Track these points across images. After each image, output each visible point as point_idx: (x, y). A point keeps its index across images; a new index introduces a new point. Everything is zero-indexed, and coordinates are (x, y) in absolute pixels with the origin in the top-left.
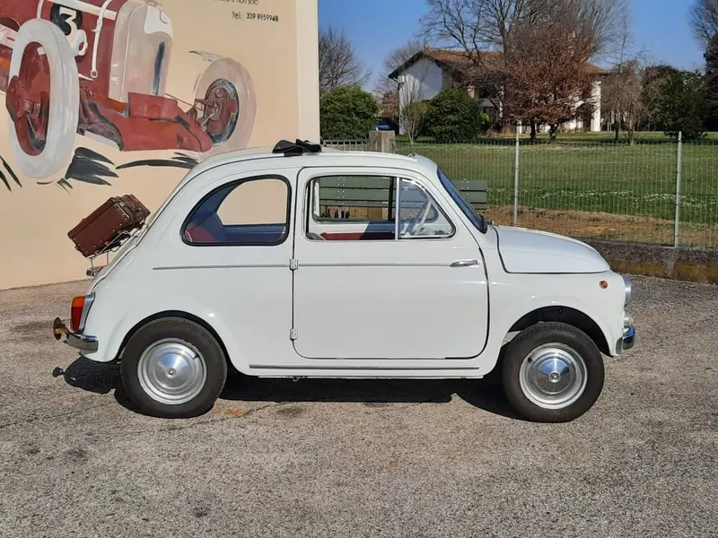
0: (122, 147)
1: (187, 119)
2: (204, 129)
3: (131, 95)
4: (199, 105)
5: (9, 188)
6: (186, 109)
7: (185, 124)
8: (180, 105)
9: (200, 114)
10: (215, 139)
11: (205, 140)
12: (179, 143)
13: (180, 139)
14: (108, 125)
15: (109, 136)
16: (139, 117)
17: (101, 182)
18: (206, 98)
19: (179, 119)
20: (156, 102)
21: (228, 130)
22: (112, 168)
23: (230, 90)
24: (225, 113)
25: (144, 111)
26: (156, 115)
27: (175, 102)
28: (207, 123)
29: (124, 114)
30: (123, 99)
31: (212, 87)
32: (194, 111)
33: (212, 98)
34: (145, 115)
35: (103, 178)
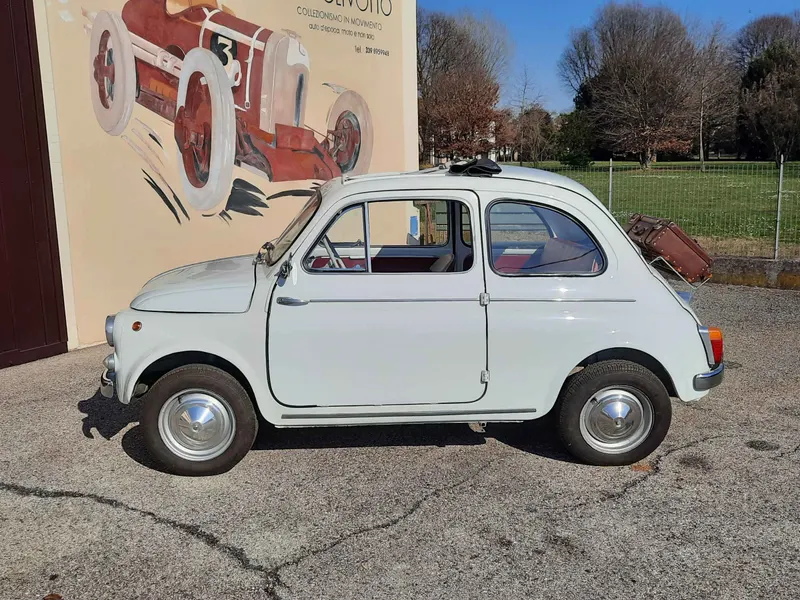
0: (271, 178)
1: (321, 149)
2: (335, 159)
3: (278, 127)
4: (331, 137)
5: (179, 222)
6: (320, 140)
7: (320, 155)
8: (316, 135)
9: (332, 145)
10: (343, 169)
11: (335, 169)
12: (316, 173)
13: (317, 170)
14: (259, 156)
15: (260, 166)
16: (284, 148)
17: (255, 213)
18: (336, 129)
19: (316, 151)
20: (298, 133)
21: (353, 160)
22: (263, 199)
23: (354, 122)
24: (350, 143)
25: (288, 142)
26: (297, 146)
27: (312, 132)
28: (337, 154)
29: (272, 146)
30: (271, 131)
31: (340, 119)
32: (326, 142)
33: (340, 127)
34: (289, 146)
35: (256, 208)
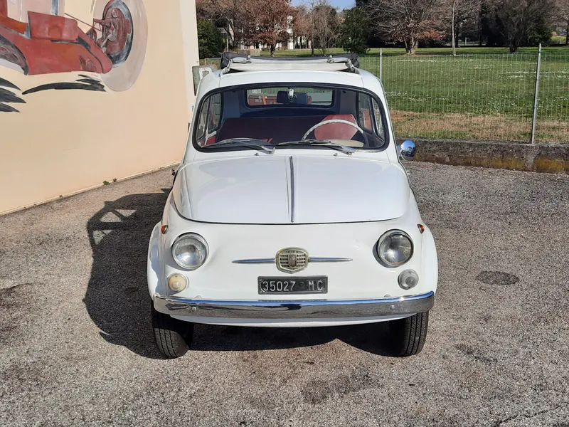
0: (26, 70)
1: (87, 40)
2: (104, 50)
3: (31, 15)
4: (97, 26)
6: (86, 29)
7: (86, 45)
8: (80, 25)
9: (99, 35)
10: (115, 60)
11: (105, 61)
12: (82, 64)
13: (83, 61)
14: (10, 47)
15: (12, 58)
16: (41, 38)
17: (8, 109)
18: (104, 18)
19: (80, 41)
20: (57, 22)
21: (125, 51)
22: (18, 94)
23: (124, 11)
24: (121, 34)
25: (45, 32)
26: (57, 36)
27: (74, 22)
28: (106, 44)
29: (25, 36)
30: (23, 19)
31: (107, 8)
32: (93, 32)
33: (109, 16)
34: (47, 36)
35: (11, 104)
